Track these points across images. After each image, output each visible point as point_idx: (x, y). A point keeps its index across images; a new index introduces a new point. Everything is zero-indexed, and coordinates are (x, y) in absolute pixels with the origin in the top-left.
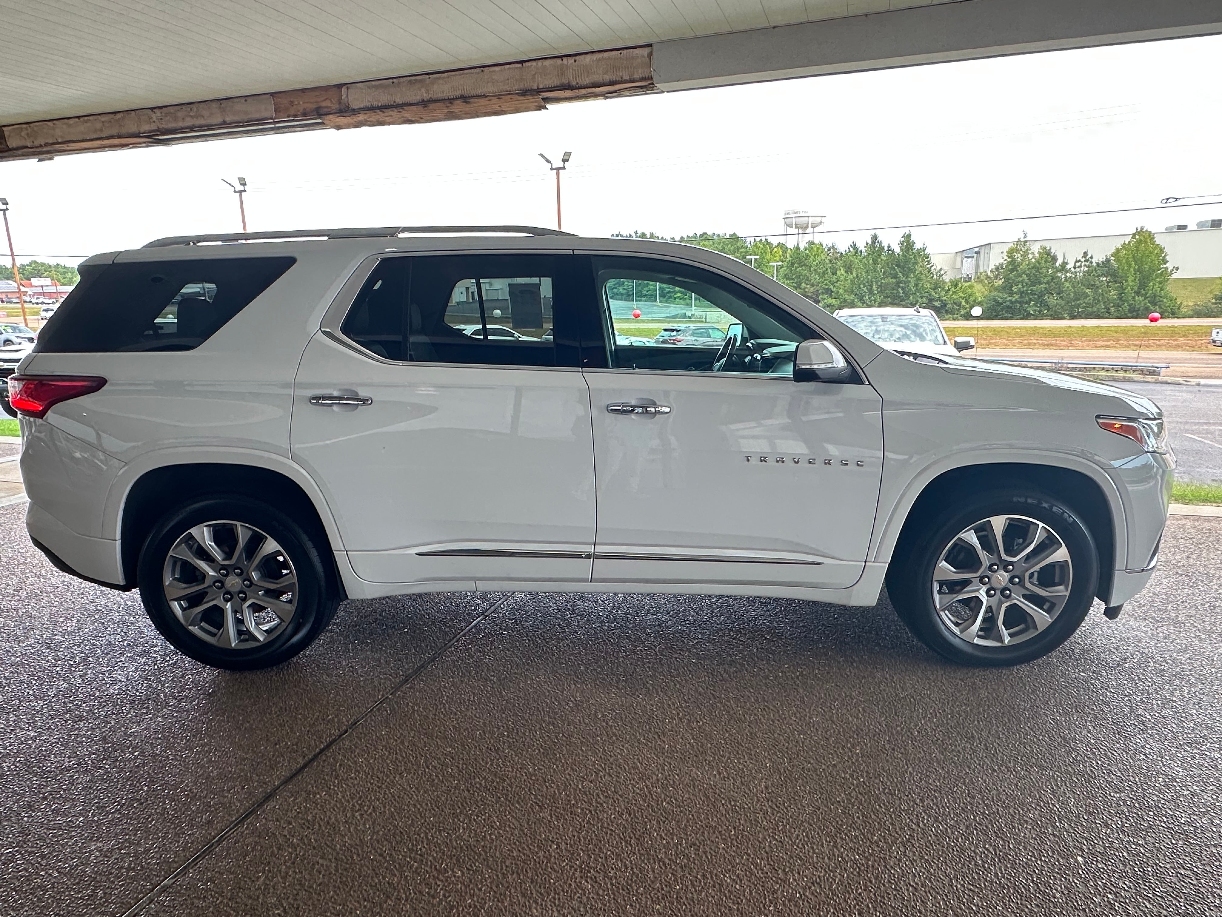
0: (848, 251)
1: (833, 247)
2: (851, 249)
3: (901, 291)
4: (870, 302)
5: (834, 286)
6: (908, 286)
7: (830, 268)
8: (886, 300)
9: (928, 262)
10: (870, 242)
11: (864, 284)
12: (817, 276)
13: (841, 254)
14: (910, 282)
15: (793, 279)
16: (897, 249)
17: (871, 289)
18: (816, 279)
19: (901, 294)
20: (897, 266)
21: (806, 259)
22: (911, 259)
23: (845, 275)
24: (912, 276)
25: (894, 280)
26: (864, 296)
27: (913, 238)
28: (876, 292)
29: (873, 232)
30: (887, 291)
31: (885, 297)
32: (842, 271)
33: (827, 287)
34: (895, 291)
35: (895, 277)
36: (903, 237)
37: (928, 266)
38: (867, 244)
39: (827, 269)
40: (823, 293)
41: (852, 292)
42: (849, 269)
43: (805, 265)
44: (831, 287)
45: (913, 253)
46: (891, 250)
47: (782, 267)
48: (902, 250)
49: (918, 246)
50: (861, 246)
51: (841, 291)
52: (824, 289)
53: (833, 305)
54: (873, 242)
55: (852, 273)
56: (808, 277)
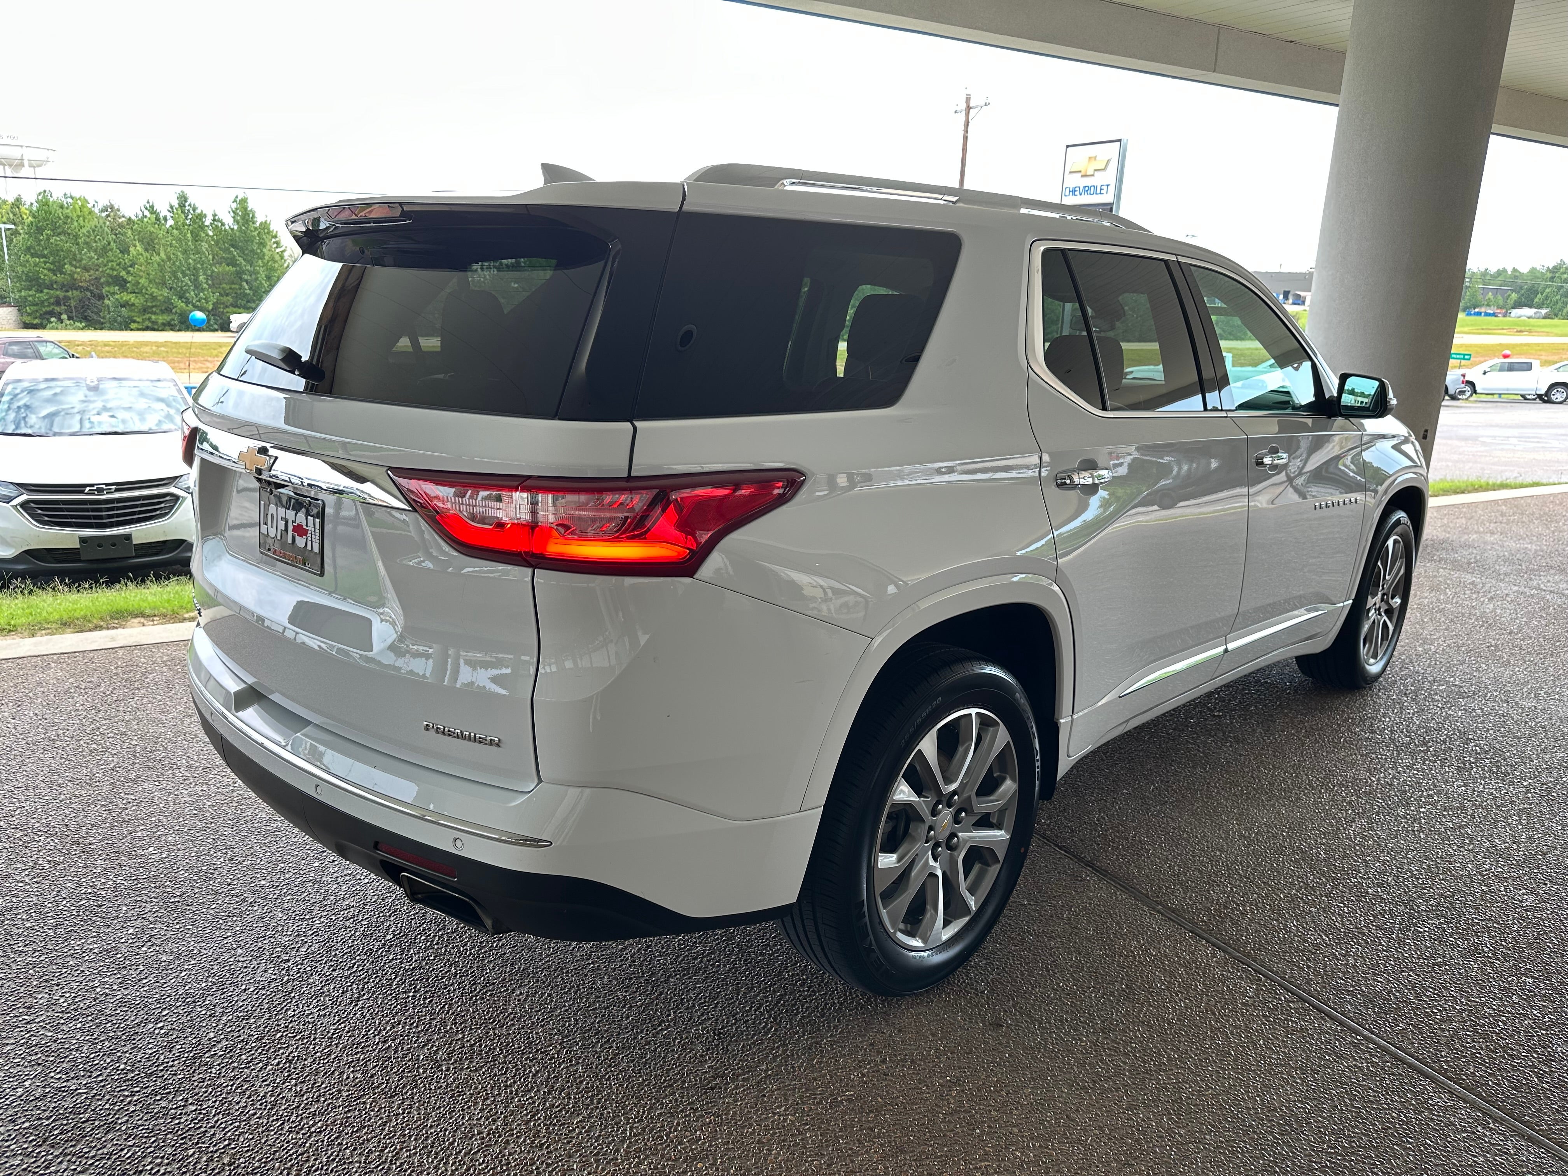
0: (141, 215)
1: (112, 207)
2: (147, 213)
3: (247, 287)
4: (199, 301)
5: (128, 273)
6: (257, 279)
7: (115, 242)
8: (225, 299)
9: (277, 243)
10: (176, 204)
11: (183, 273)
12: (92, 254)
13: (130, 219)
14: (258, 273)
15: (44, 256)
16: (228, 220)
17: (196, 280)
18: (91, 258)
19: (248, 292)
20: (233, 246)
21: (65, 223)
22: (254, 236)
23: (146, 254)
24: (260, 262)
25: (231, 269)
26: (187, 291)
27: (251, 205)
28: (205, 286)
29: (179, 189)
30: (224, 285)
31: (221, 295)
32: (139, 248)
33: (115, 273)
34: (237, 286)
35: (232, 263)
36: (235, 201)
37: (278, 250)
38: (172, 207)
39: (109, 244)
40: (108, 284)
41: (164, 284)
42: (150, 244)
43: (64, 233)
44: (123, 273)
45: (256, 229)
46: (218, 221)
47: (16, 233)
48: (235, 221)
49: (260, 219)
50: (163, 210)
51: (142, 281)
52: (110, 276)
53: (133, 305)
54: (182, 206)
55: (159, 254)
56: (75, 255)
